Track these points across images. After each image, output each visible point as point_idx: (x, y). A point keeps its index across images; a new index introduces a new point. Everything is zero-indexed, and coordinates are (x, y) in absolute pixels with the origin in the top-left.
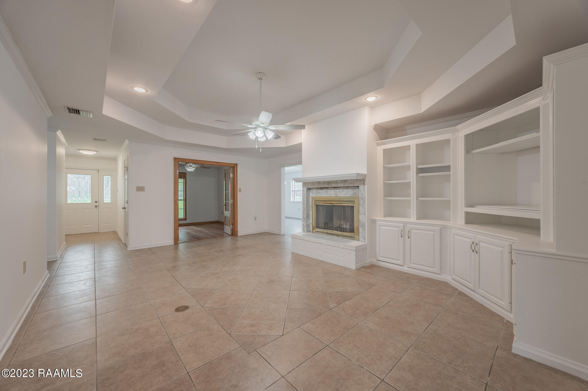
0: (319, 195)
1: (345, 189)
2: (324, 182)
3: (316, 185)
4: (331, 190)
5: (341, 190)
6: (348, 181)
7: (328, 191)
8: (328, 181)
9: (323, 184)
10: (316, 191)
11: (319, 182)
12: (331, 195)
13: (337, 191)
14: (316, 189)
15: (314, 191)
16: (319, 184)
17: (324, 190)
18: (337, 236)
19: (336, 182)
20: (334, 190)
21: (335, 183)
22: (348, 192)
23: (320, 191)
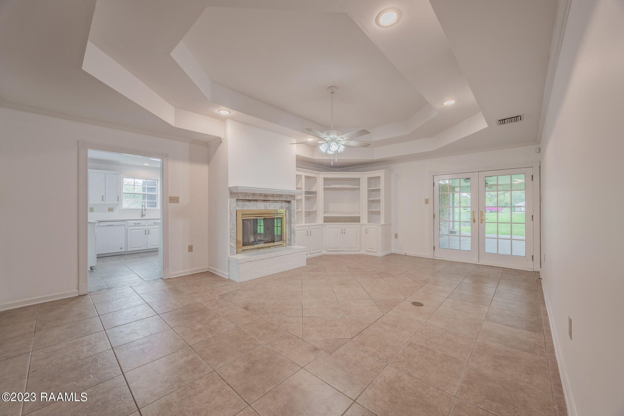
0: (246, 208)
1: (275, 202)
2: (261, 195)
3: (250, 196)
4: (261, 203)
5: (270, 203)
6: (283, 196)
7: (257, 203)
8: (264, 194)
9: (259, 196)
10: (242, 203)
11: (254, 194)
12: (260, 208)
13: (267, 204)
14: (242, 201)
15: (240, 203)
16: (254, 196)
17: (252, 203)
18: (269, 248)
19: (273, 195)
20: (264, 203)
21: (271, 196)
22: (277, 205)
23: (247, 203)
